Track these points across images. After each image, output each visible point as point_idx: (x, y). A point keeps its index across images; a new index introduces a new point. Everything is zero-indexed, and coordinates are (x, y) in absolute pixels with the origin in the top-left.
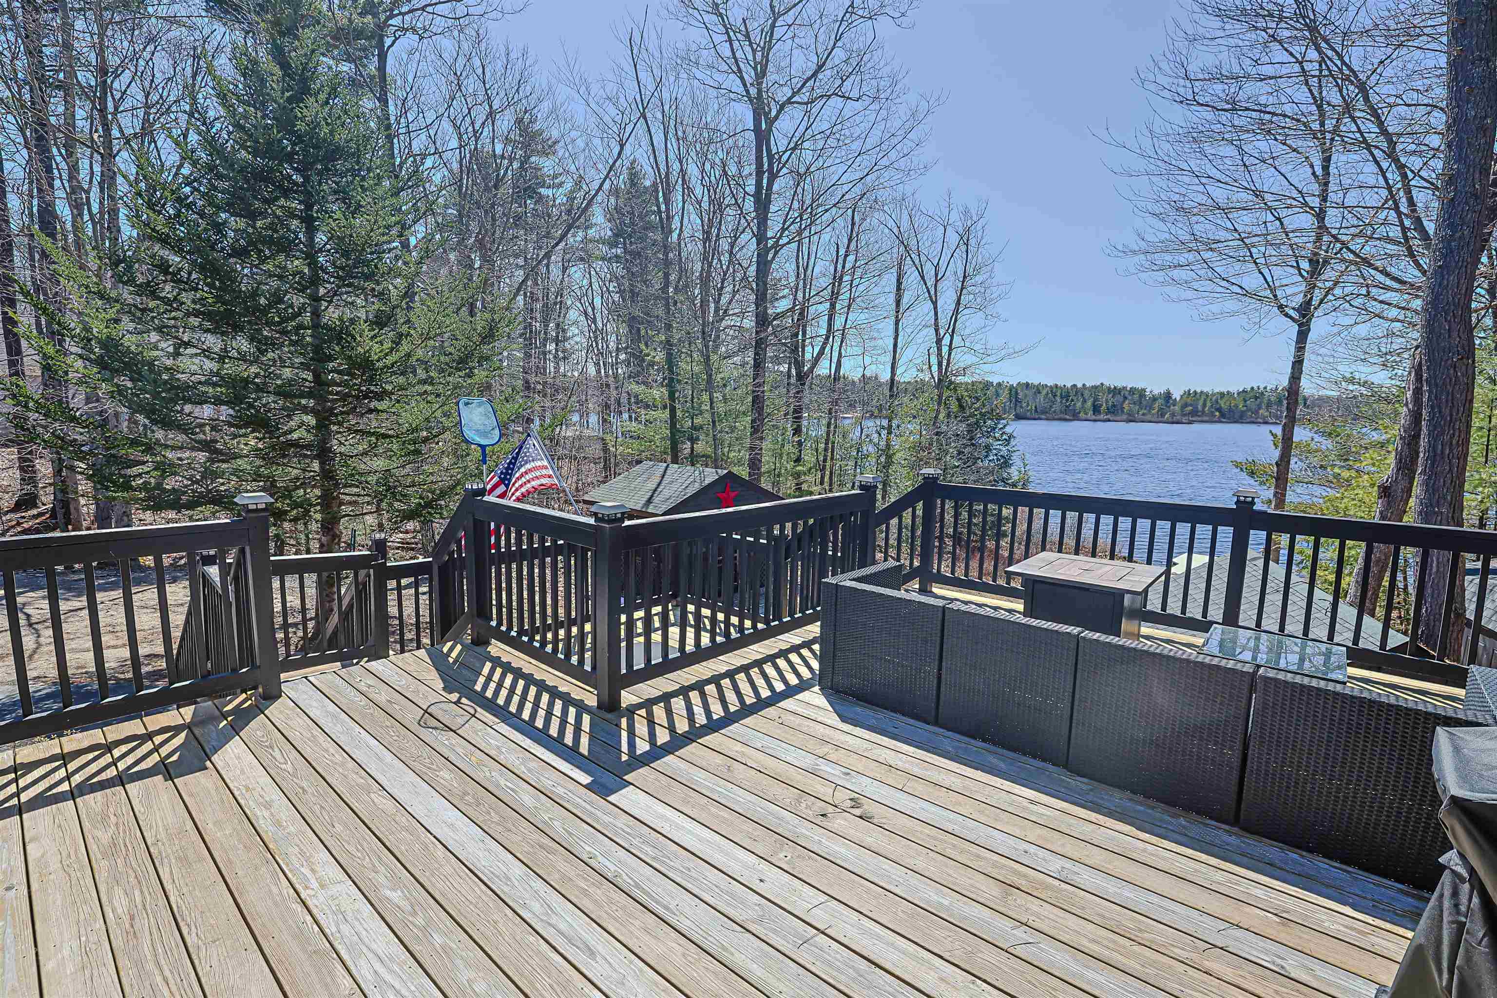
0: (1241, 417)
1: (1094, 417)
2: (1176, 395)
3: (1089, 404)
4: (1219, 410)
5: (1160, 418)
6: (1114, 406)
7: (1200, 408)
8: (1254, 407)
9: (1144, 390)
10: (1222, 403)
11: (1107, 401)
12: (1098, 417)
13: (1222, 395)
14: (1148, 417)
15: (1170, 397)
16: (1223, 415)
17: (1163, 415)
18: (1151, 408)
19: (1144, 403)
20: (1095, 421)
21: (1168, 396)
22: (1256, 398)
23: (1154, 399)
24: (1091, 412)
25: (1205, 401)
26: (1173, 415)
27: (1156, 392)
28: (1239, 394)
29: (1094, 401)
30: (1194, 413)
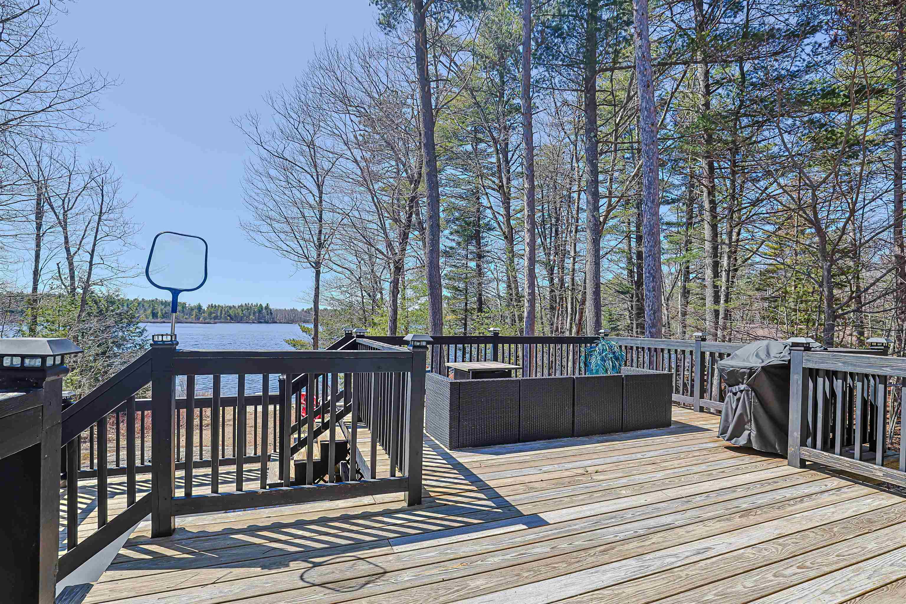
0: (241, 320)
1: (153, 320)
2: (205, 307)
3: (149, 311)
4: (229, 316)
5: (197, 320)
6: (166, 313)
7: (219, 314)
8: (247, 314)
9: (185, 304)
10: (231, 312)
11: (162, 310)
12: (156, 321)
13: (230, 308)
14: (190, 320)
15: (201, 308)
16: (232, 318)
17: (199, 319)
18: (191, 314)
19: (186, 311)
20: (154, 322)
21: (199, 308)
22: (248, 309)
23: (192, 309)
24: (151, 317)
25: (221, 311)
26: (205, 319)
27: (192, 305)
28: (239, 307)
29: (153, 310)
30: (216, 318)
